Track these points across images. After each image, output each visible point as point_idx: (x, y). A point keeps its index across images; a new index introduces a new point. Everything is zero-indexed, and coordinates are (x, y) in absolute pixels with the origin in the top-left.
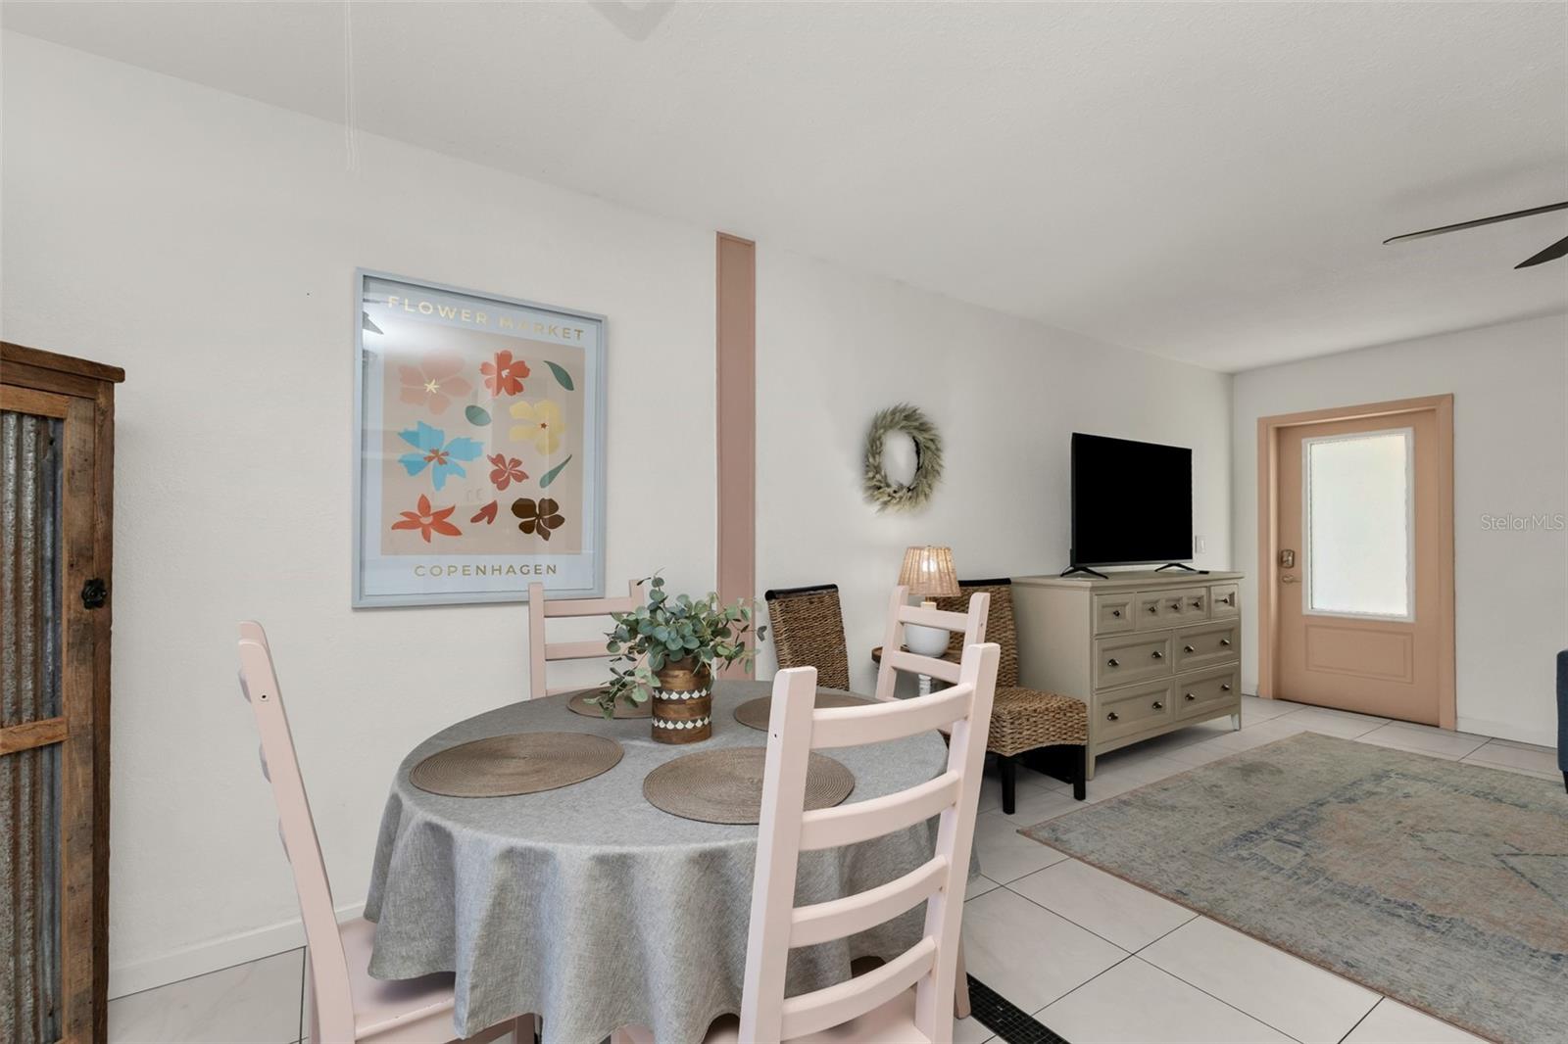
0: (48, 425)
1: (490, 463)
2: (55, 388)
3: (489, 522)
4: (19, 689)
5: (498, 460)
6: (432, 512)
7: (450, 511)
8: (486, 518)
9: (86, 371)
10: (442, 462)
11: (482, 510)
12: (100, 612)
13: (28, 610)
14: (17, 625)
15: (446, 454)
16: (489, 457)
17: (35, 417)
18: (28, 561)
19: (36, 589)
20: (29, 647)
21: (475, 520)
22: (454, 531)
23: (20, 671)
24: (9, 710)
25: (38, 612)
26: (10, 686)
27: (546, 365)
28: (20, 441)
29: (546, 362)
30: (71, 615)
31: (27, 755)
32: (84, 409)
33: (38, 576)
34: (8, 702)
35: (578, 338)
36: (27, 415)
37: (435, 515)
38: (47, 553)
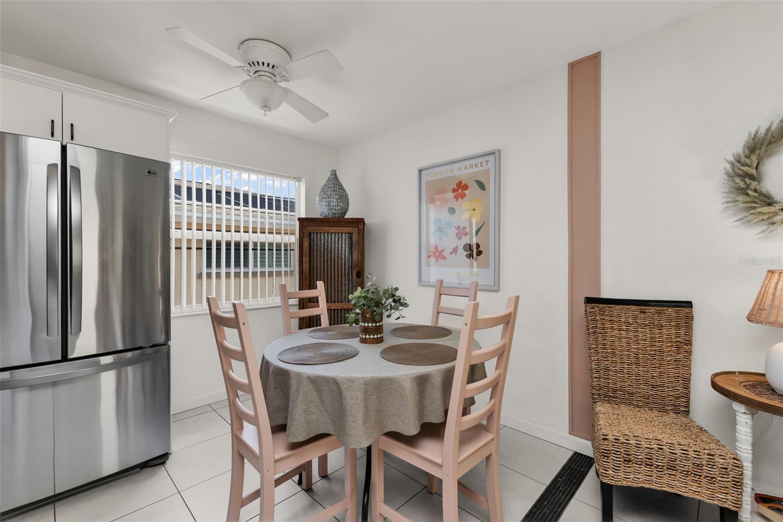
0: (350, 234)
1: (455, 230)
2: (350, 226)
3: (456, 254)
4: (345, 295)
5: (458, 228)
6: (439, 250)
7: (443, 251)
8: (455, 253)
9: (355, 220)
10: (441, 231)
11: (454, 249)
12: (360, 280)
13: (347, 277)
14: (345, 280)
15: (442, 228)
16: (455, 227)
17: (348, 233)
18: (347, 266)
19: (348, 273)
20: (347, 286)
21: (451, 253)
22: (444, 258)
23: (345, 291)
24: (343, 299)
25: (349, 278)
26: (344, 294)
27: (475, 182)
28: (345, 239)
29: (475, 181)
30: (354, 279)
31: (346, 310)
32: (356, 230)
33: (348, 270)
34: (343, 297)
35: (487, 165)
36: (345, 233)
37: (440, 252)
38: (350, 265)
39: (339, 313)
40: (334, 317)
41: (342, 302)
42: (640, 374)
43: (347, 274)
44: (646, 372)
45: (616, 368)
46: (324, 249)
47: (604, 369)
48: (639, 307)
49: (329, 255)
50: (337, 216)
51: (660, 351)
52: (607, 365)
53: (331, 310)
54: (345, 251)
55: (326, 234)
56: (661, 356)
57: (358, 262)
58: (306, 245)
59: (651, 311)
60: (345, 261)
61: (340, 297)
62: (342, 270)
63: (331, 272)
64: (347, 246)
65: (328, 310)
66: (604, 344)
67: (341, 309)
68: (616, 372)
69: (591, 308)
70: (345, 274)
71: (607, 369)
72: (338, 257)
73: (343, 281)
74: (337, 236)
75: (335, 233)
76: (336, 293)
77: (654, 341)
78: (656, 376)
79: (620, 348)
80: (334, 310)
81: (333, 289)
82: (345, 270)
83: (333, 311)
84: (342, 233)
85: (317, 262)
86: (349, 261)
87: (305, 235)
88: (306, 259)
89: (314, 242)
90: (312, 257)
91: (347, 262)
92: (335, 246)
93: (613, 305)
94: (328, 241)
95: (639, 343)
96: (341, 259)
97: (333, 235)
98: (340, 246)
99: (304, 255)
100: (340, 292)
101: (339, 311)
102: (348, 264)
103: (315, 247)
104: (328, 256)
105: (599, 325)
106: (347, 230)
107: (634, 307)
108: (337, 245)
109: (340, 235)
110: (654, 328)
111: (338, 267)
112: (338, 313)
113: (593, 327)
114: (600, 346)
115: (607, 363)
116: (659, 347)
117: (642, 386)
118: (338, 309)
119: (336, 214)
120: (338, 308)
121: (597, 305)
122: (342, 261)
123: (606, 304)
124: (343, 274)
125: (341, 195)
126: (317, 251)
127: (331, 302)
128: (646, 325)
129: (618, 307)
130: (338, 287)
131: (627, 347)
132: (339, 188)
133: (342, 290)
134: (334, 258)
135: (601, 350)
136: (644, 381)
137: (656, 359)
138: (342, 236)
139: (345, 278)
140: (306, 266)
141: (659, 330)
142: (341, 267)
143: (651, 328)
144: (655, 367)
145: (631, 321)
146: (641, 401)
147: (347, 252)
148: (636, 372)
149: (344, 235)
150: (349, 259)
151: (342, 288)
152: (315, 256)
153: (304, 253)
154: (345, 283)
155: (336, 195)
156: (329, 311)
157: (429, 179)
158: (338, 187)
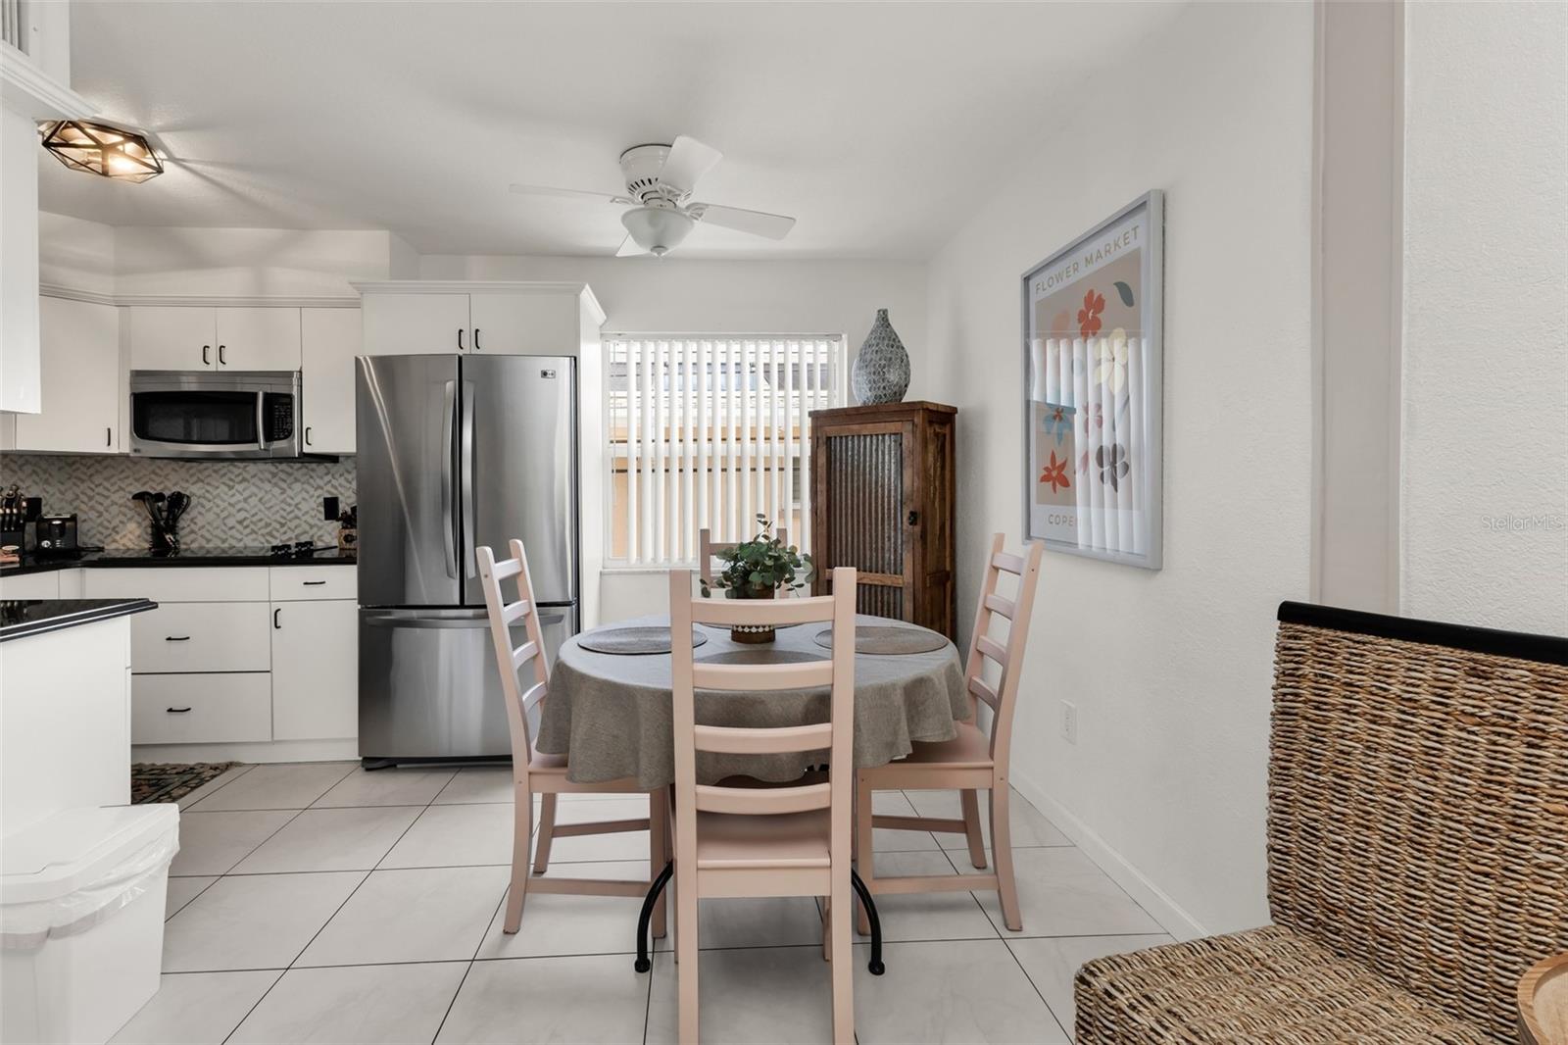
0: (899, 437)
1: (1083, 413)
2: (904, 418)
4: (890, 558)
6: (1057, 464)
7: (1064, 465)
8: (1082, 469)
9: (913, 407)
11: (1080, 460)
12: (916, 528)
13: (893, 523)
18: (892, 500)
19: (895, 514)
20: (893, 540)
22: (1066, 483)
23: (889, 550)
24: (886, 567)
25: (896, 525)
26: (887, 555)
27: (1116, 288)
28: (890, 446)
29: (1116, 284)
30: (904, 528)
31: (892, 589)
32: (909, 426)
33: (895, 508)
34: (886, 563)
35: (1136, 238)
36: (890, 434)
37: (1059, 466)
38: (899, 497)
39: (879, 594)
40: (870, 599)
41: (883, 572)
42: (1423, 883)
43: (892, 516)
44: (1444, 880)
45: (1341, 839)
46: (853, 467)
47: (1304, 831)
48: (1466, 654)
49: (861, 478)
50: (884, 400)
51: (1513, 823)
52: (1316, 821)
53: (864, 585)
54: (890, 470)
55: (856, 438)
56: (1513, 840)
57: (913, 491)
58: (822, 460)
59: (1512, 673)
60: (889, 491)
61: (880, 562)
62: (883, 508)
63: (864, 512)
64: (893, 461)
65: (858, 584)
66: (1311, 756)
67: (882, 586)
68: (1339, 851)
69: (1289, 637)
70: (889, 517)
71: (1311, 832)
72: (877, 482)
73: (886, 531)
74: (874, 441)
75: (871, 436)
76: (874, 554)
77: (1501, 783)
78: (1484, 907)
79: (1365, 780)
80: (871, 585)
81: (867, 546)
82: (889, 509)
83: (867, 587)
84: (884, 435)
85: (841, 493)
86: (896, 490)
87: (820, 441)
88: (822, 487)
89: (835, 455)
90: (833, 484)
91: (892, 493)
92: (871, 461)
93: (1371, 638)
94: (859, 451)
95: (1436, 778)
96: (883, 486)
97: (868, 439)
98: (880, 460)
99: (819, 479)
100: (880, 551)
101: (879, 589)
102: (896, 497)
103: (838, 464)
104: (858, 479)
105: (1306, 694)
106: (893, 427)
107: (1444, 652)
108: (874, 460)
109: (880, 437)
110: (1509, 736)
111: (876, 503)
112: (876, 592)
113: (1285, 694)
114: (1300, 757)
115: (1313, 813)
116: (1515, 807)
117: (1425, 924)
118: (876, 586)
119: (881, 397)
120: (876, 583)
121: (1311, 629)
122: (883, 490)
123: (1343, 630)
124: (886, 516)
125: (891, 359)
126: (841, 470)
127: (865, 571)
128: (1483, 721)
129: (1385, 644)
130: (877, 542)
131: (1388, 780)
132: (888, 346)
133: (883, 548)
134: (870, 484)
135: (1299, 771)
136: (1437, 910)
137: (1491, 845)
138: (883, 440)
139: (889, 524)
140: (822, 499)
141: (1530, 745)
142: (883, 501)
143: (1499, 734)
144: (1487, 875)
145: (1425, 696)
146: (1418, 972)
147: (892, 472)
148: (1408, 869)
149: (887, 437)
150: (896, 487)
151: (883, 543)
152: (838, 481)
153: (819, 474)
154: (890, 533)
155: (880, 360)
156: (861, 588)
157: (1042, 295)
158: (886, 342)
